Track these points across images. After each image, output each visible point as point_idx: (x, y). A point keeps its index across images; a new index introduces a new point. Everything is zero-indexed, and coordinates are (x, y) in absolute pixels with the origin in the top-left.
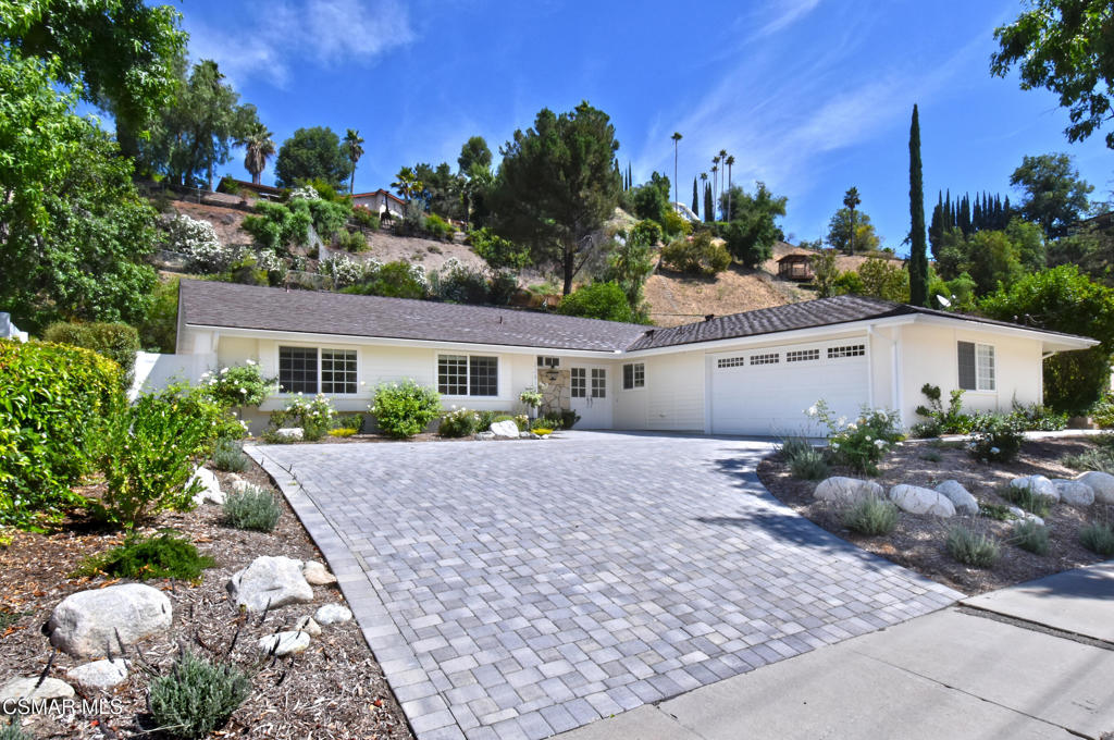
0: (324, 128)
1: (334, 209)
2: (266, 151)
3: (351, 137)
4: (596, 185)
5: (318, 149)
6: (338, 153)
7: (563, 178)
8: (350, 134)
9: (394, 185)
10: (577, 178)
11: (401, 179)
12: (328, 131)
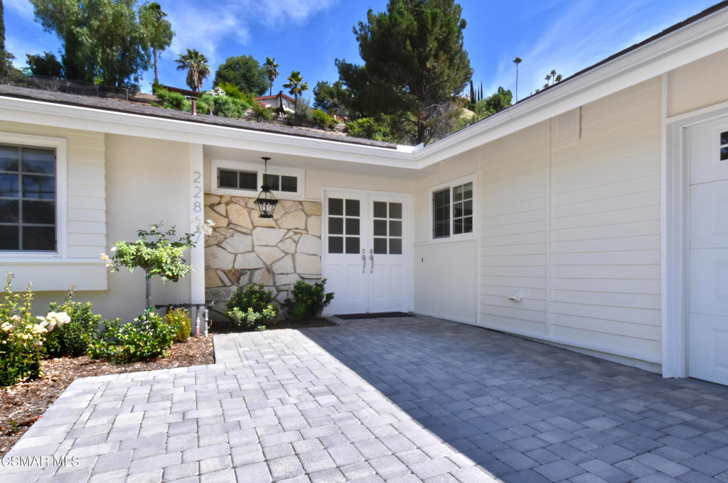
0: (247, 56)
1: (233, 103)
2: (203, 73)
3: (269, 63)
4: (443, 56)
5: (242, 71)
6: (257, 73)
7: (409, 48)
8: (268, 60)
9: (286, 86)
10: (425, 51)
11: (291, 80)
12: (251, 58)
